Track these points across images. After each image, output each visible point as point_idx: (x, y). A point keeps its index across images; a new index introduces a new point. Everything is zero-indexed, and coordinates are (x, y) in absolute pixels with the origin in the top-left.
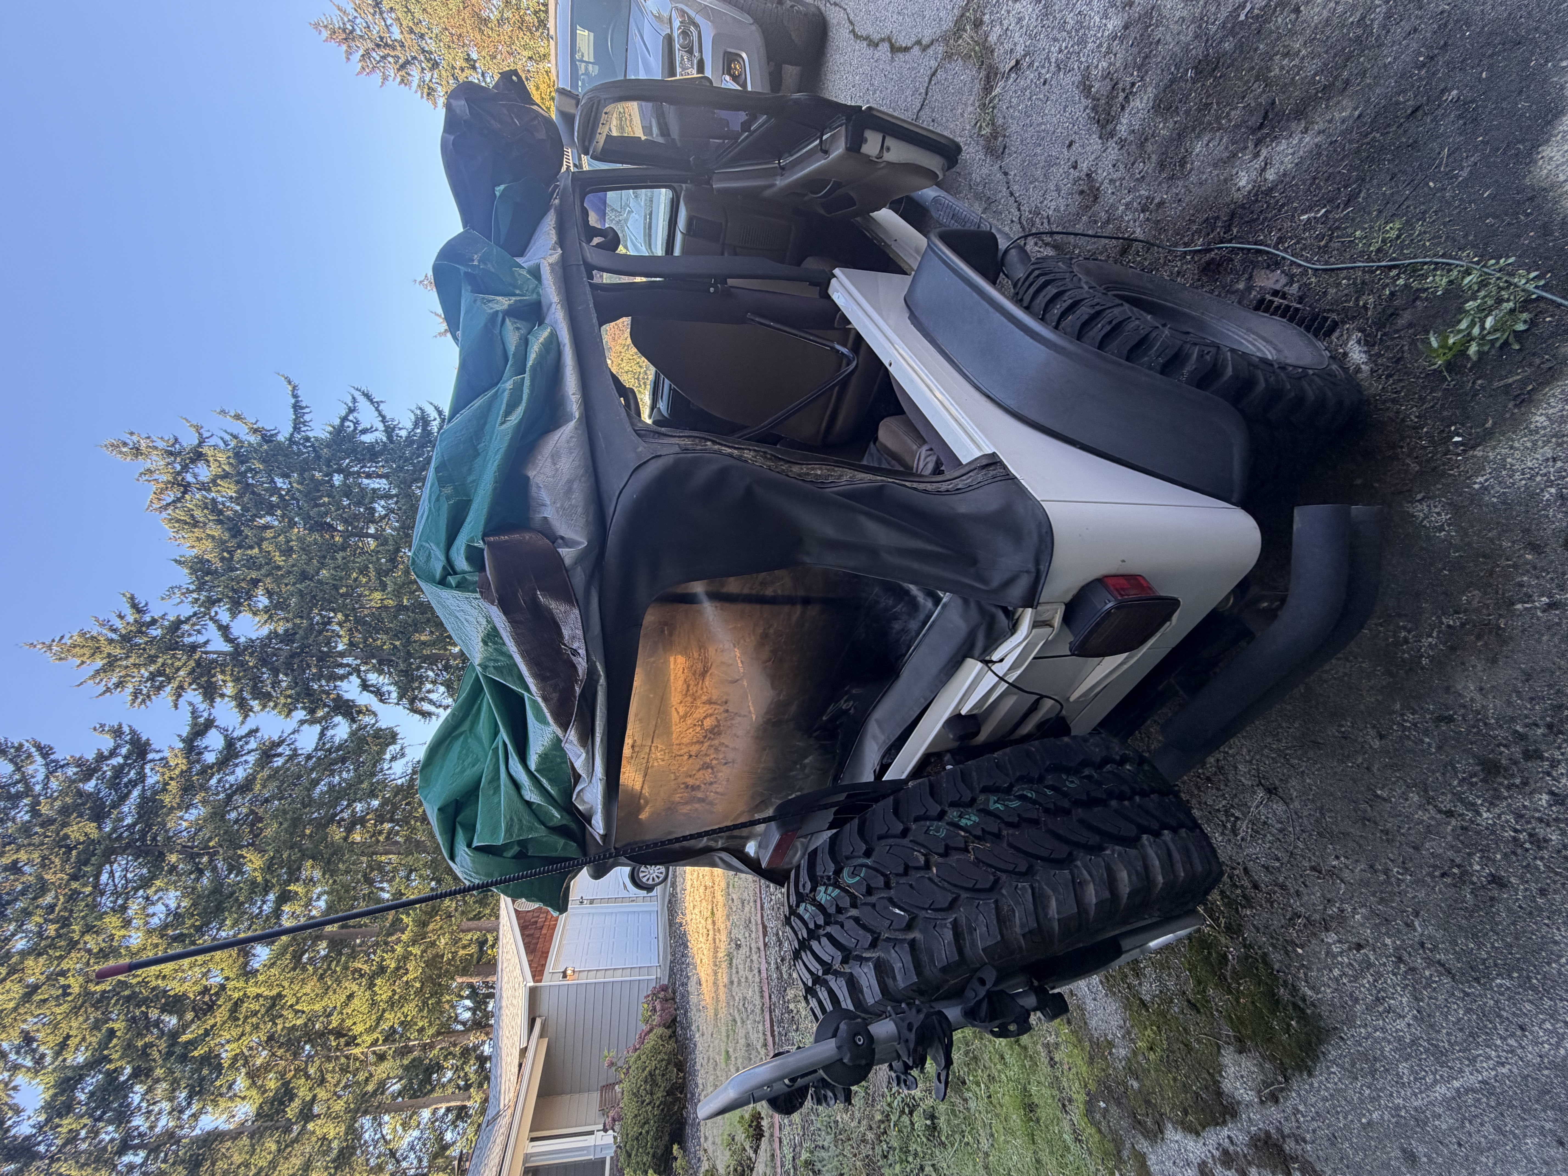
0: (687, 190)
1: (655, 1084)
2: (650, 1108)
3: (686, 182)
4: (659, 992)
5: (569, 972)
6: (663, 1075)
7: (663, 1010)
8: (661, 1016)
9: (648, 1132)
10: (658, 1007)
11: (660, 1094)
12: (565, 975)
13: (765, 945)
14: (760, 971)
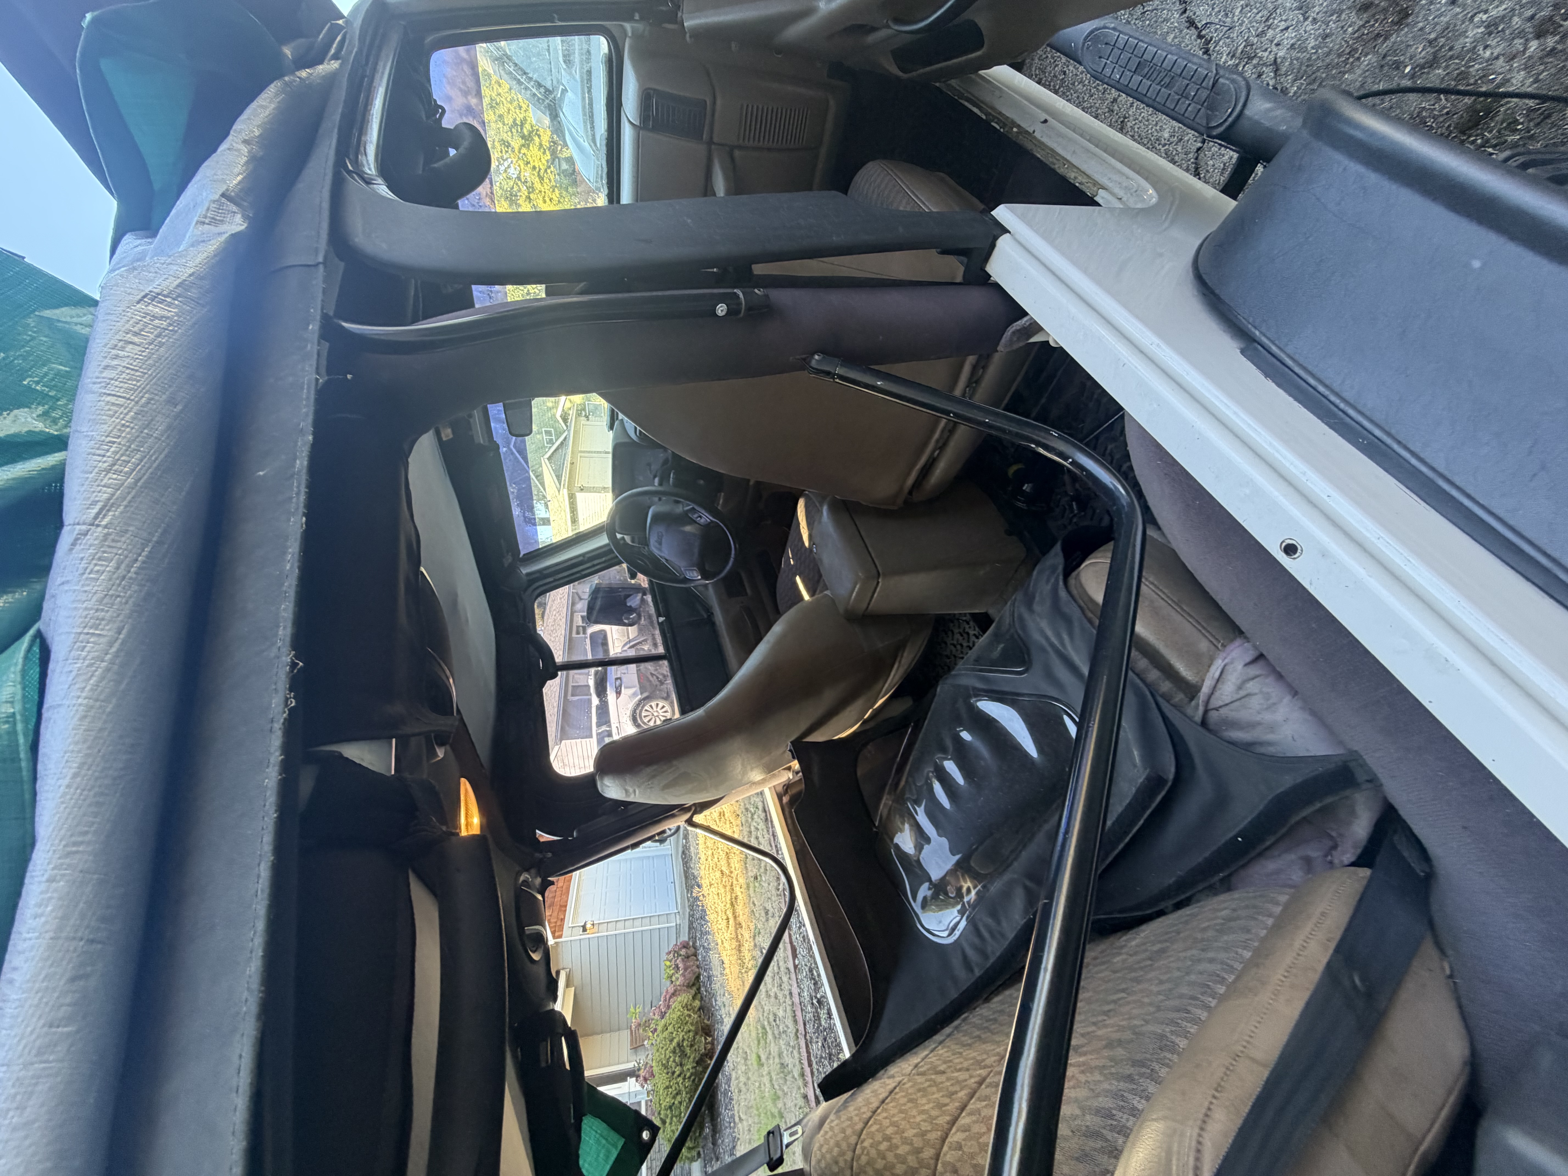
0: (636, 36)
1: (683, 1055)
2: (680, 1080)
3: (630, 19)
4: (680, 949)
5: (588, 926)
6: (692, 1046)
7: (685, 969)
8: (683, 975)
9: (680, 1103)
10: (681, 965)
11: (689, 1065)
12: (584, 929)
13: (796, 967)
14: (791, 994)
